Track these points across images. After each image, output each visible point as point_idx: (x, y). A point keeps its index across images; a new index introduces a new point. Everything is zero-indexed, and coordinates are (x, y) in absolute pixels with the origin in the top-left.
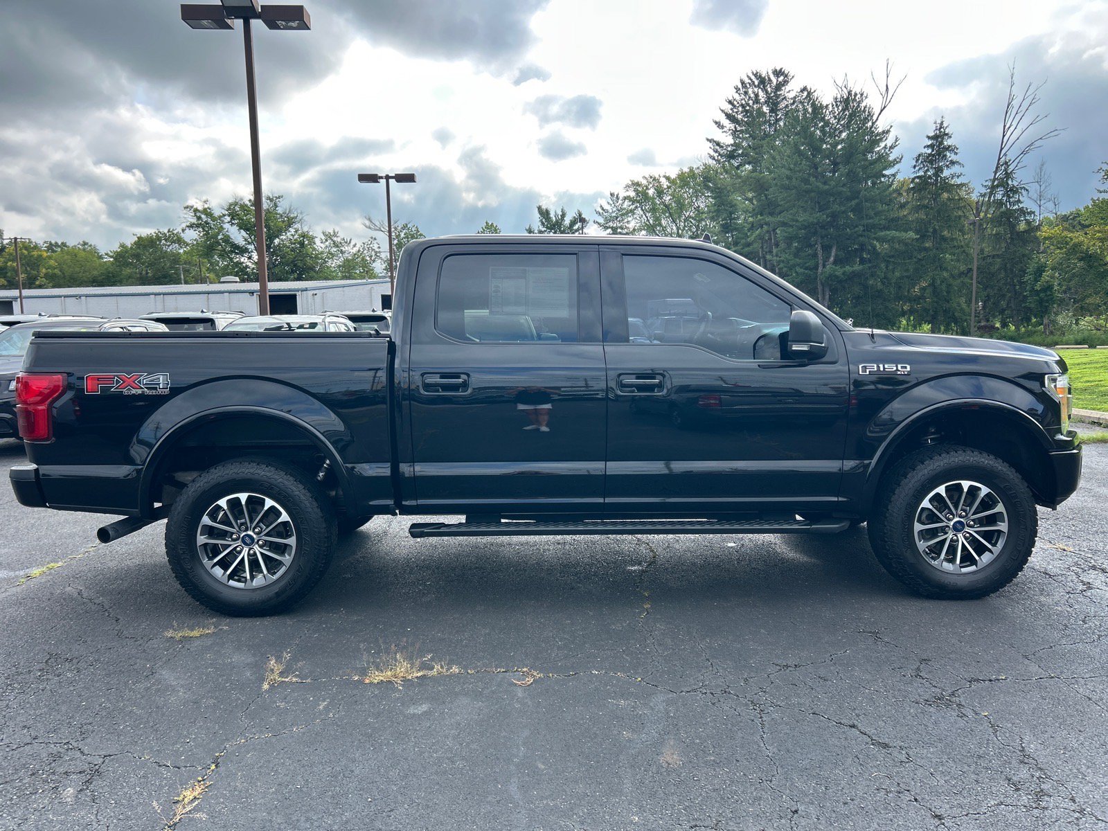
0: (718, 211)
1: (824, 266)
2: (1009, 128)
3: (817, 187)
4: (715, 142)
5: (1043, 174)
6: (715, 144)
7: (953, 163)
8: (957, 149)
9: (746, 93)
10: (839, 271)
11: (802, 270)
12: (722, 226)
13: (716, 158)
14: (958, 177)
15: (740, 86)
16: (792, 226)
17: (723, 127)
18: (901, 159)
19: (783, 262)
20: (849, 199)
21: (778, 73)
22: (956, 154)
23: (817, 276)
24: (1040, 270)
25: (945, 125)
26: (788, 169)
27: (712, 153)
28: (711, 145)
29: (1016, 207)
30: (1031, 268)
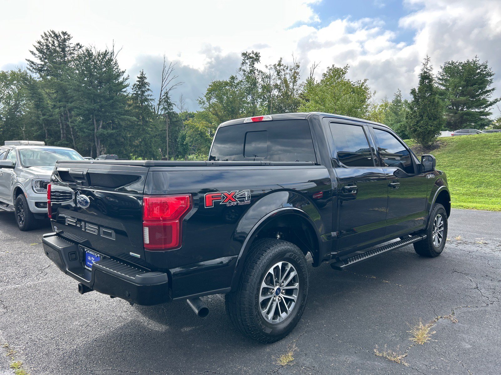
0: (32, 97)
1: (97, 129)
2: (164, 79)
3: (94, 92)
4: (30, 61)
5: (182, 99)
6: (31, 63)
7: (148, 90)
8: (150, 84)
9: (47, 40)
10: (105, 132)
11: (87, 131)
12: (35, 105)
13: (31, 70)
14: (151, 96)
15: (44, 35)
16: (80, 109)
17: (35, 54)
18: (129, 85)
19: (76, 126)
20: (109, 100)
21: (65, 34)
22: (149, 86)
23: (94, 134)
24: (184, 138)
25: (144, 73)
26: (78, 82)
27: (29, 67)
28: (28, 63)
29: (171, 111)
30: (180, 135)
